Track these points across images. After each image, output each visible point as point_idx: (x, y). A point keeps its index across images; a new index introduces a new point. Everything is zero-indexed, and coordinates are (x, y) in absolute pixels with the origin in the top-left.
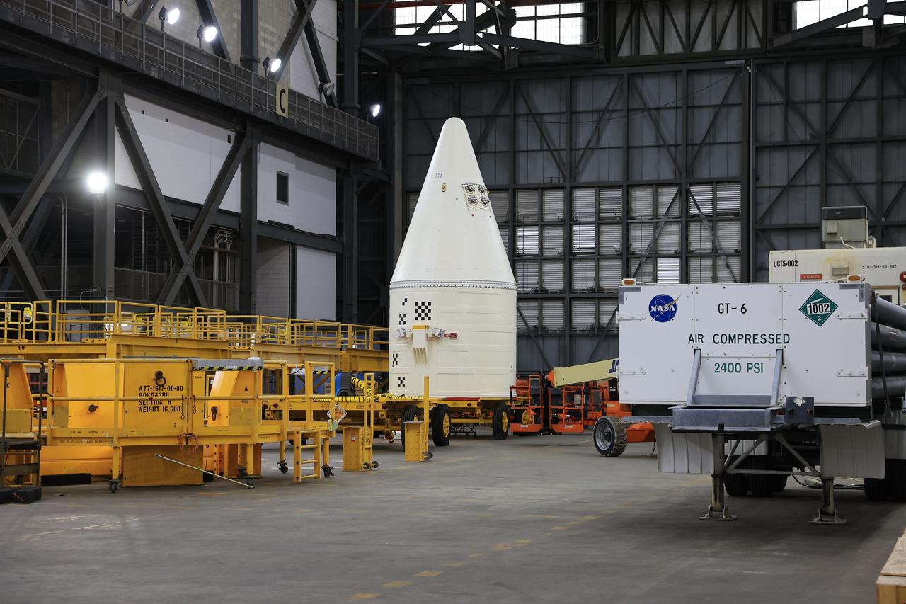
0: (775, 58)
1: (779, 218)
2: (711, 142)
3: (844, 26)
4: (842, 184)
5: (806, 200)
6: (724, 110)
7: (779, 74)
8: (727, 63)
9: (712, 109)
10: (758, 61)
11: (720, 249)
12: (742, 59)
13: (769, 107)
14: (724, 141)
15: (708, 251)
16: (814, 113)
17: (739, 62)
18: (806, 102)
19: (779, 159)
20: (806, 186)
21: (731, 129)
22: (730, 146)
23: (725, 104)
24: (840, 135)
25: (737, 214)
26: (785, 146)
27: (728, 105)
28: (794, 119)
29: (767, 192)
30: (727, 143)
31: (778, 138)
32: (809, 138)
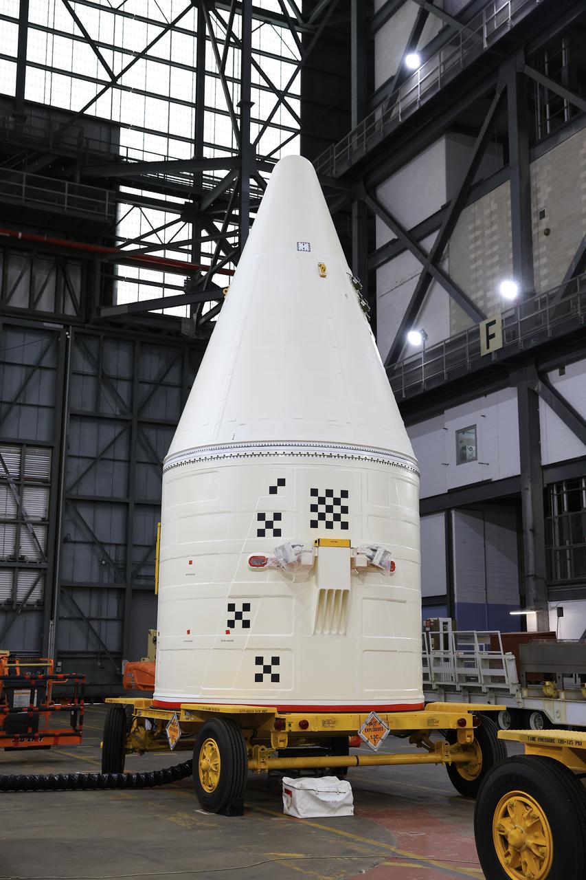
0: (93, 329)
1: (86, 490)
2: (22, 402)
3: (159, 311)
4: (147, 463)
5: (113, 475)
6: (37, 372)
7: (93, 345)
8: (45, 324)
9: (24, 369)
10: (77, 329)
11: (27, 516)
12: (61, 324)
13: (81, 377)
14: (34, 403)
15: (12, 518)
16: (123, 389)
17: (58, 326)
18: (117, 379)
19: (89, 429)
20: (114, 460)
21: (42, 391)
22: (40, 409)
23: (38, 367)
24: (148, 415)
25: (44, 481)
26: (97, 418)
27: (41, 368)
28: (105, 393)
29: (76, 461)
30: (39, 406)
31: (89, 408)
32: (118, 413)
